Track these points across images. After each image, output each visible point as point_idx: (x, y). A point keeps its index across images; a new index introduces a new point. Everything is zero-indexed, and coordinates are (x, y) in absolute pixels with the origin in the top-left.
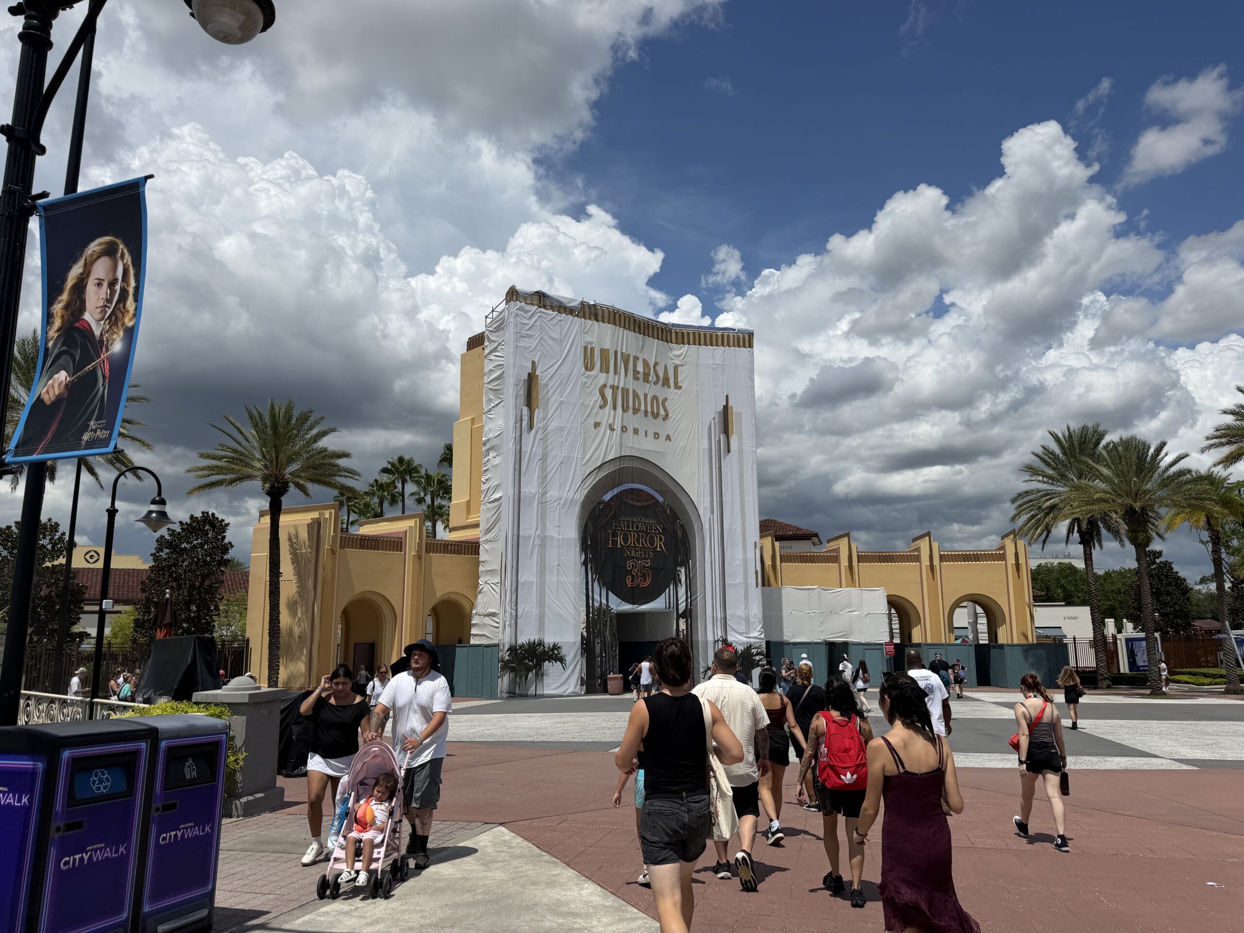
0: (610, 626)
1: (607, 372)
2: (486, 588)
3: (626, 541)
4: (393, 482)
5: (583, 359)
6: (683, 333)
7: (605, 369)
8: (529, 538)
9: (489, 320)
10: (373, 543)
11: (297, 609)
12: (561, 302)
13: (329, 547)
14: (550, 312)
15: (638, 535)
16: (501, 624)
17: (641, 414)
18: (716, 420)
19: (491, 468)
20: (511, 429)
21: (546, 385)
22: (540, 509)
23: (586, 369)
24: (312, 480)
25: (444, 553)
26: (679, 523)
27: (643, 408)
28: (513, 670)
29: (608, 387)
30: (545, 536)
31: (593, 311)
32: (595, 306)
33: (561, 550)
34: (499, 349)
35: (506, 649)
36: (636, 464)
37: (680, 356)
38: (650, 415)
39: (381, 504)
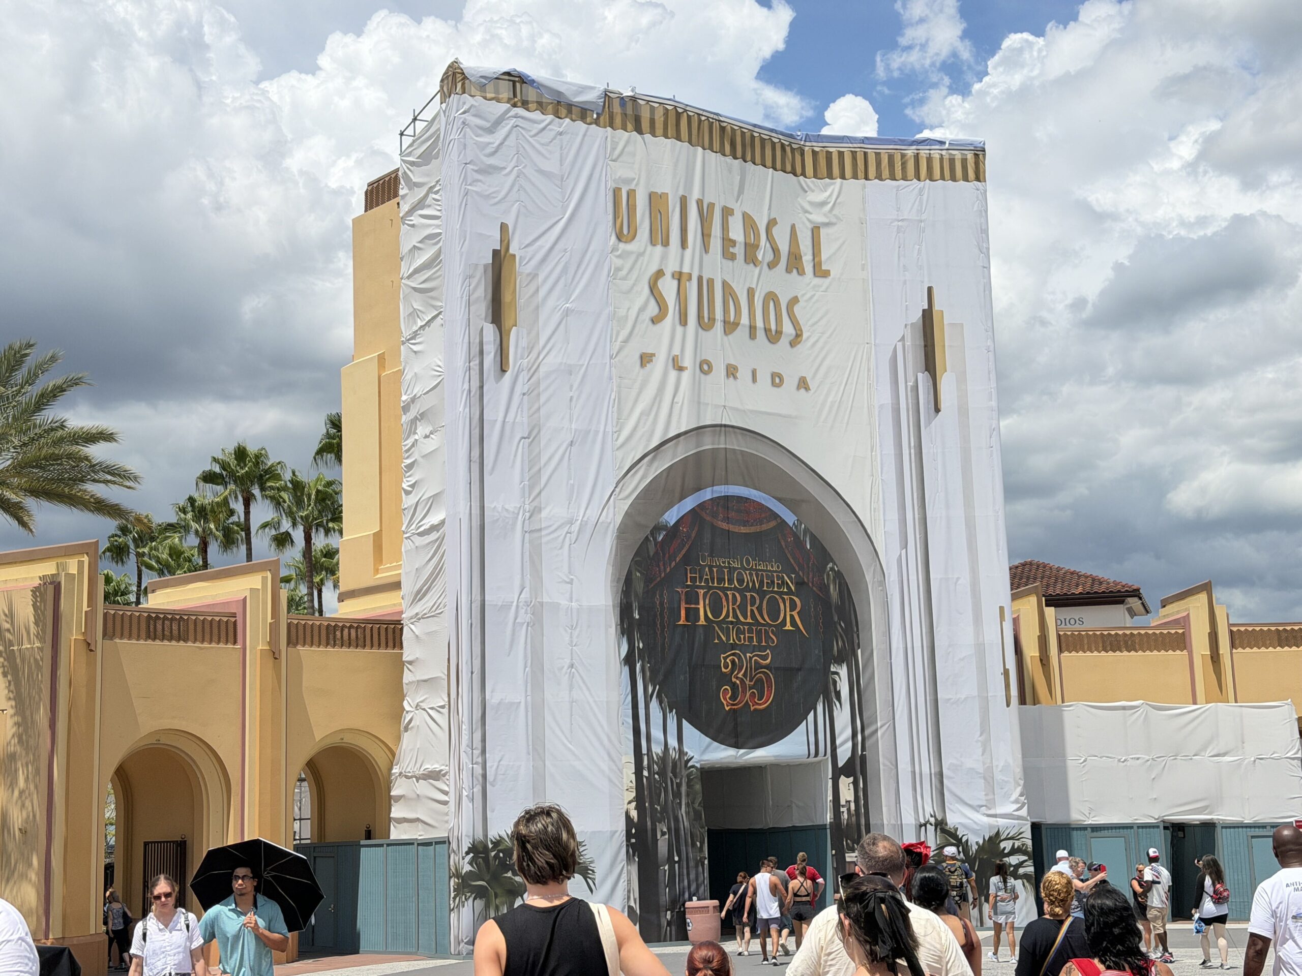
0: (688, 795)
1: (666, 243)
2: (419, 719)
3: (716, 611)
4: (226, 501)
5: (611, 217)
6: (829, 154)
7: (659, 237)
8: (506, 607)
9: (407, 141)
10: (175, 627)
11: (16, 771)
12: (559, 93)
13: (81, 637)
14: (537, 115)
15: (744, 598)
16: (452, 794)
17: (742, 333)
18: (908, 343)
19: (420, 460)
20: (460, 373)
21: (534, 276)
22: (527, 545)
23: (619, 238)
24: (35, 492)
25: (327, 644)
26: (832, 569)
27: (745, 320)
28: (480, 893)
29: (668, 275)
30: (542, 604)
31: (629, 111)
32: (634, 99)
33: (576, 633)
34: (429, 201)
35: (465, 849)
36: (735, 444)
37: (823, 204)
38: (761, 334)
39: (203, 548)
